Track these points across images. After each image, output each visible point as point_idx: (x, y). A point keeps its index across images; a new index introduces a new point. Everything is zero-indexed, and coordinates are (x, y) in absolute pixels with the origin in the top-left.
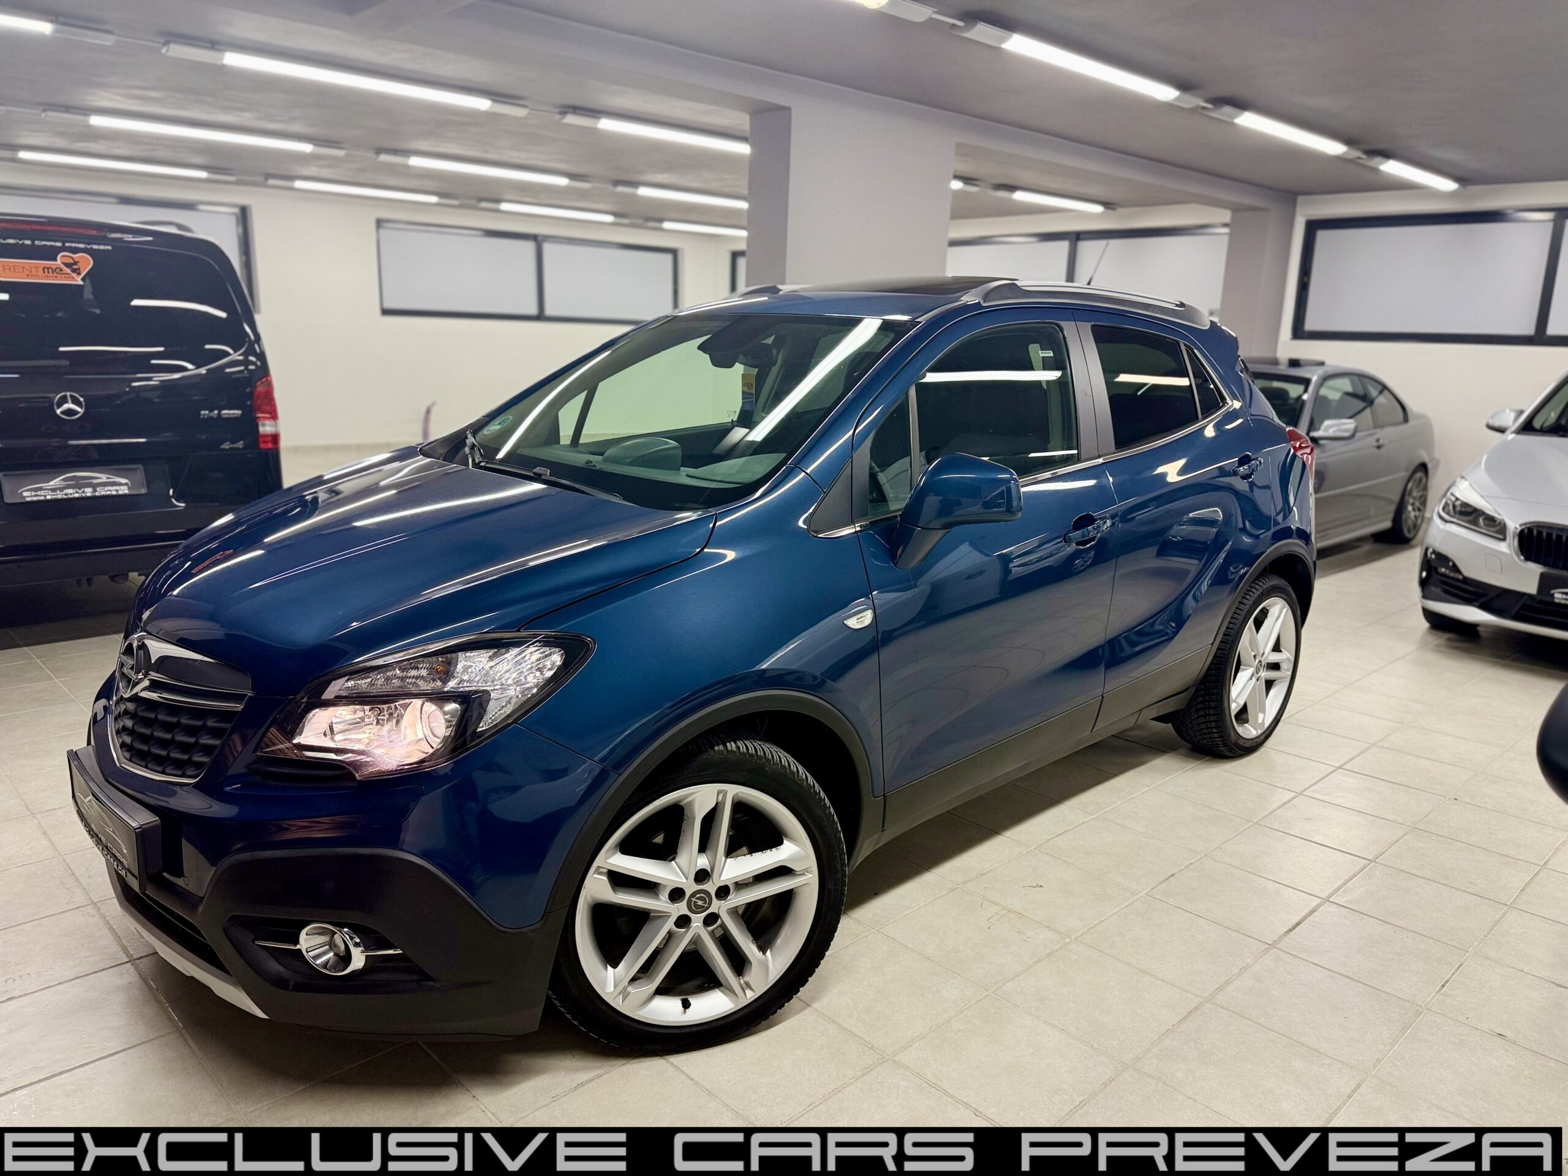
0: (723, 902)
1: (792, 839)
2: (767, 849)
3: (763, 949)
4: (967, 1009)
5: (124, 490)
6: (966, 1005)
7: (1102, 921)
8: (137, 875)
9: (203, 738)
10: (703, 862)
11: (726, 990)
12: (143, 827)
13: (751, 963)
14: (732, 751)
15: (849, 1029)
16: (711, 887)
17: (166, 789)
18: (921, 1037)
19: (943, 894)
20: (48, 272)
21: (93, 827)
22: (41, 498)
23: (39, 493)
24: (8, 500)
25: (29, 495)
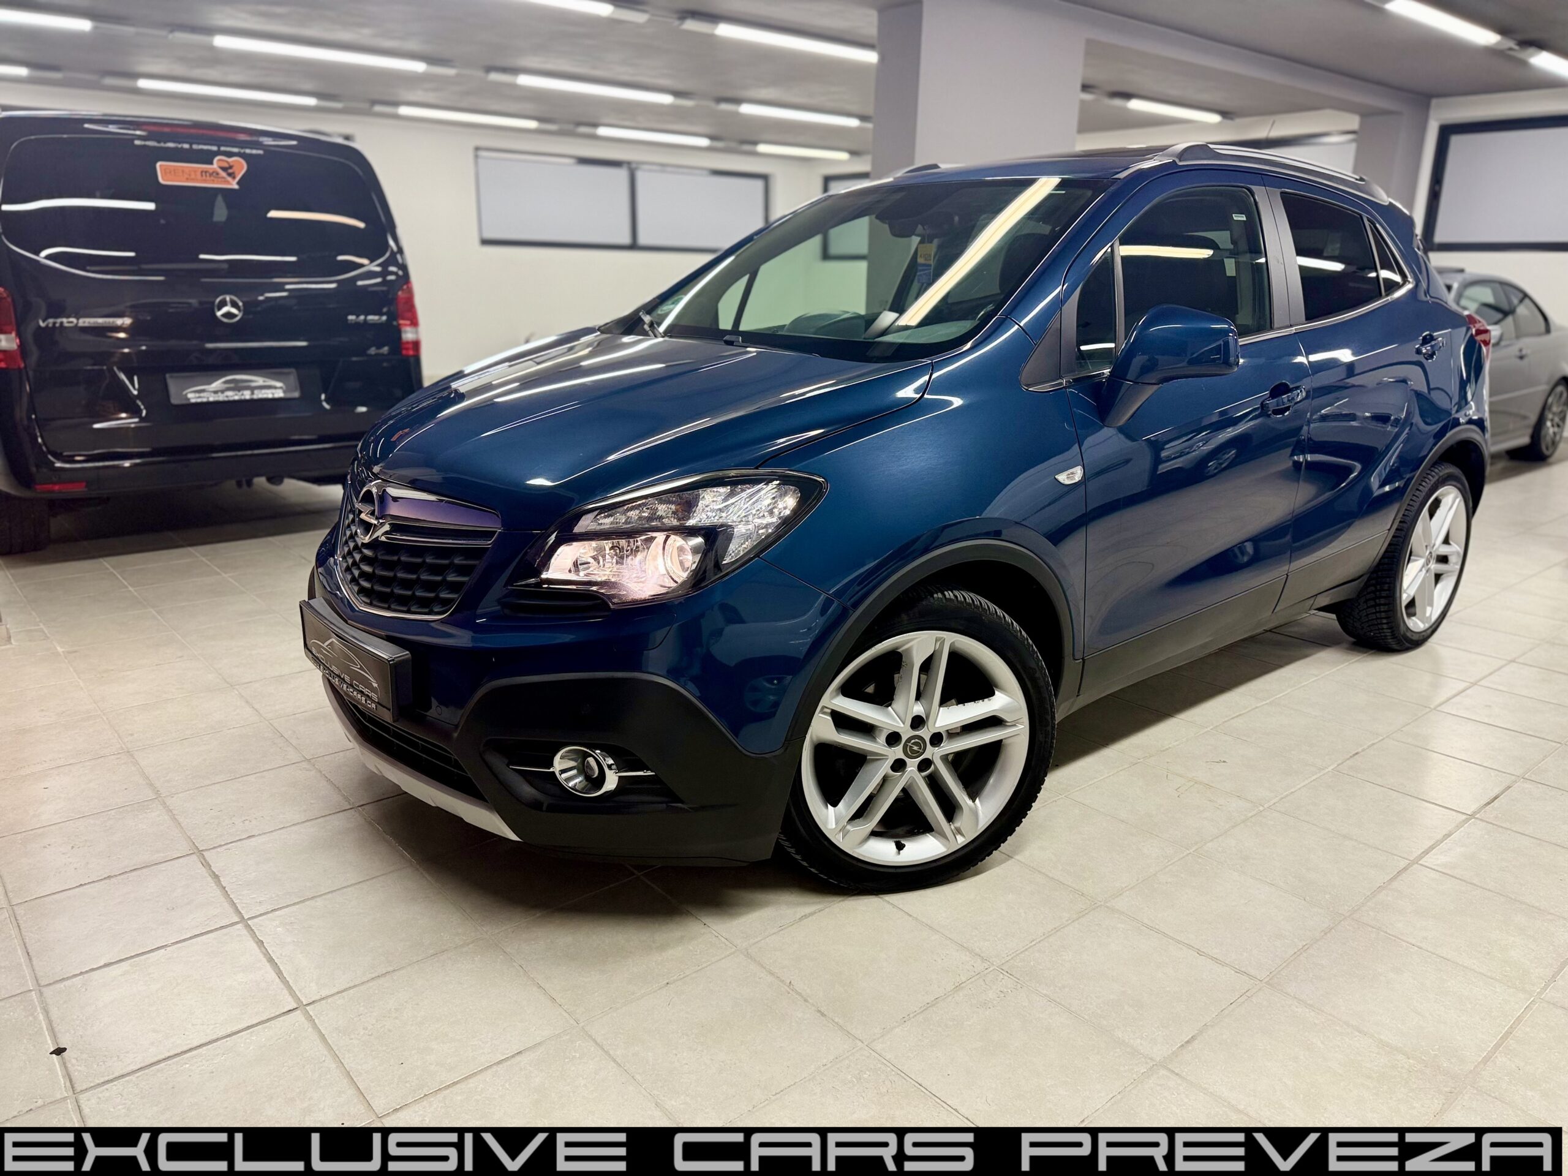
0: (937, 748)
1: (1003, 690)
2: (979, 700)
3: (973, 797)
4: (1171, 864)
5: (279, 394)
6: (1169, 861)
8: (390, 706)
9: (451, 576)
10: (918, 709)
11: (937, 835)
12: (397, 660)
13: (961, 808)
14: (950, 599)
15: (1056, 878)
16: (925, 733)
18: (1130, 887)
19: (1126, 767)
20: (206, 176)
21: (334, 668)
22: (205, 400)
23: (202, 395)
24: (175, 401)
25: (193, 397)
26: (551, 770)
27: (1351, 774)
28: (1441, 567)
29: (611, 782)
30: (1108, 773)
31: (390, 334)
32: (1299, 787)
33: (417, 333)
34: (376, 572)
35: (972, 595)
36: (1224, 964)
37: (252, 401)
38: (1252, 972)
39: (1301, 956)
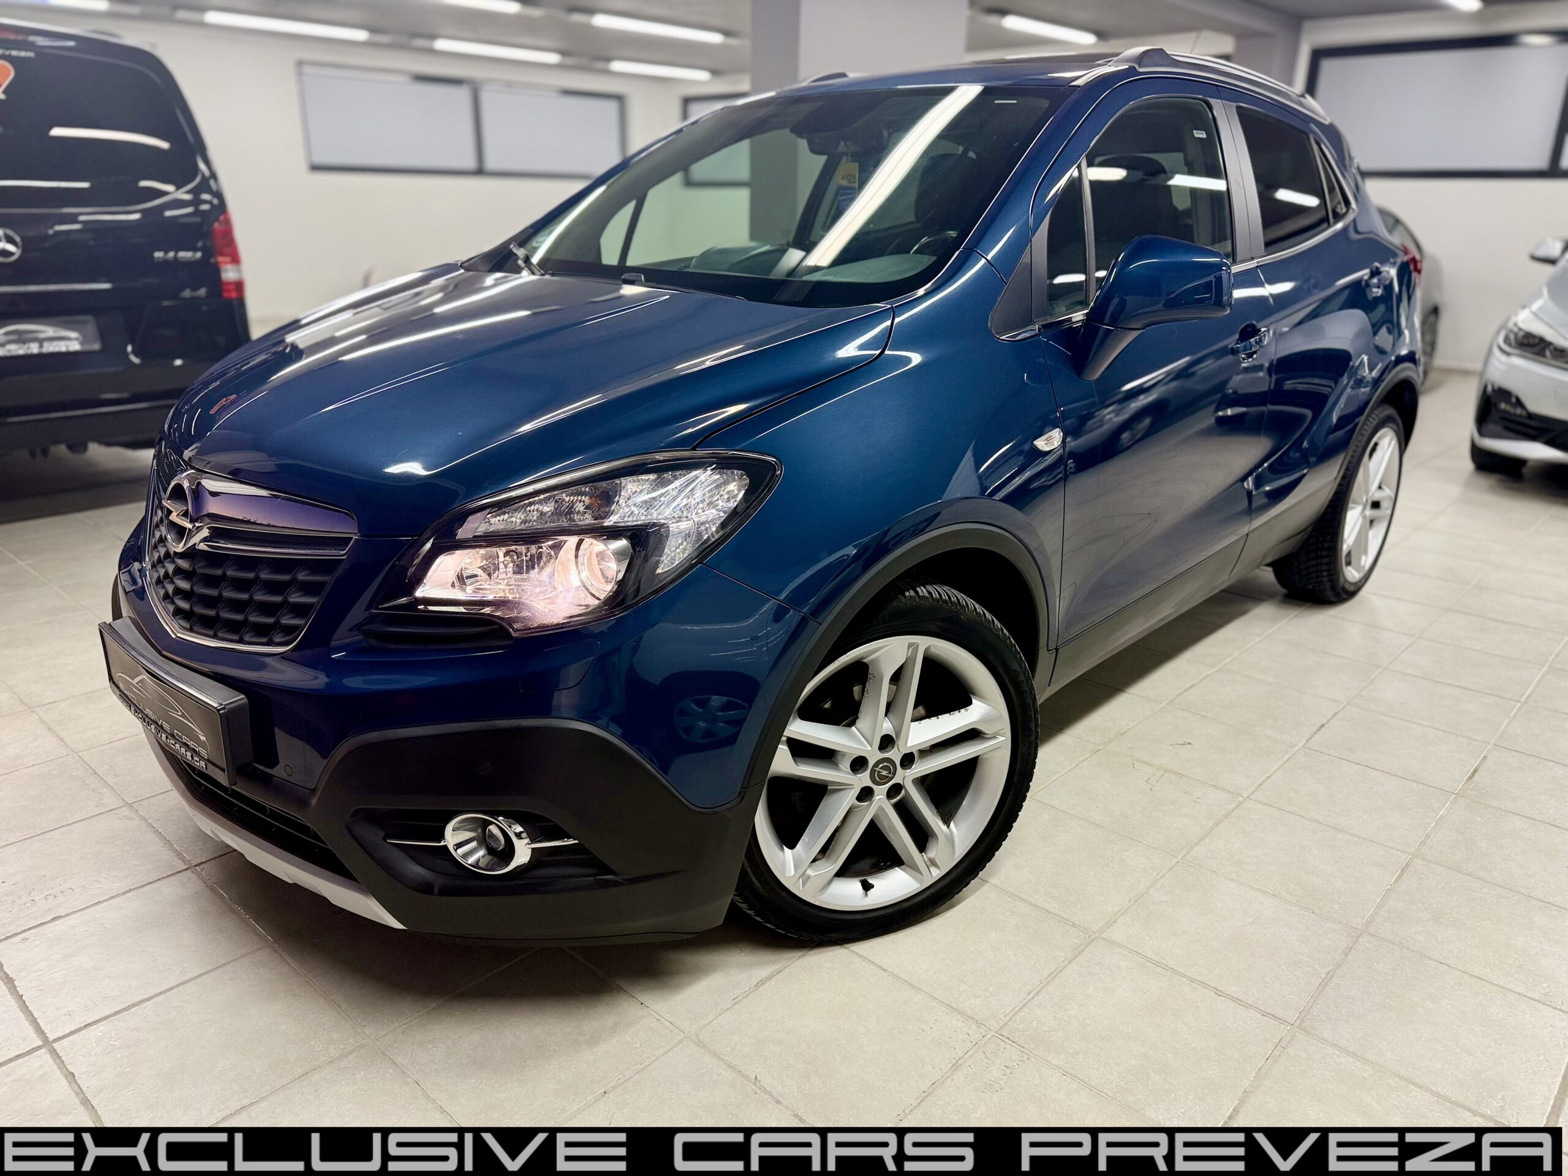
0: (908, 771)
1: (981, 698)
2: (955, 710)
3: (947, 819)
4: (1161, 877)
5: (75, 346)
6: (1159, 873)
7: (1268, 777)
8: (224, 766)
10: (887, 727)
11: (908, 869)
12: (227, 707)
13: (934, 836)
14: (925, 597)
15: (1040, 905)
16: (895, 754)
17: (255, 661)
18: (1123, 910)
19: (1087, 756)
21: (148, 712)
26: (442, 843)
27: (1323, 750)
28: (1375, 513)
29: (523, 853)
30: (1070, 765)
31: (207, 273)
32: (1273, 769)
33: (239, 271)
34: (195, 589)
35: (946, 588)
36: (1248, 1006)
37: (41, 356)
38: (1280, 1014)
39: (1327, 987)
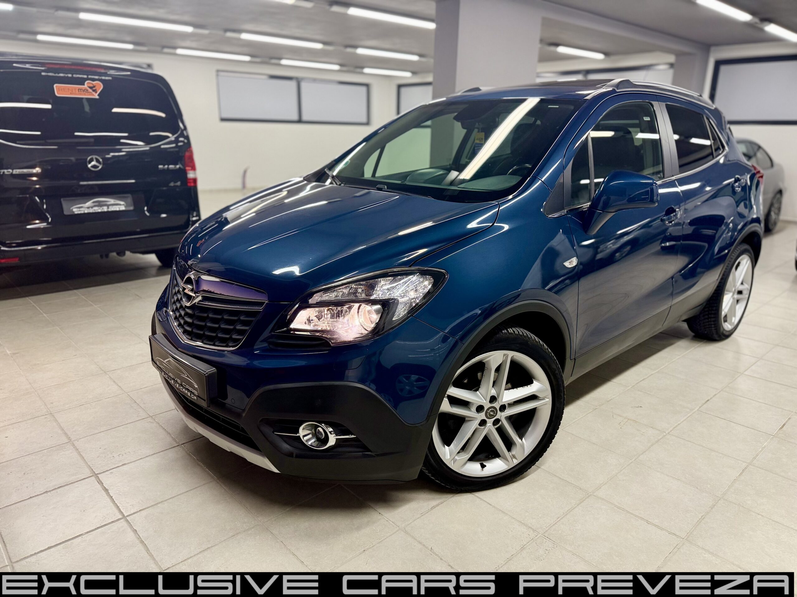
0: (503, 413)
1: (538, 380)
2: (525, 386)
3: (521, 437)
4: (624, 469)
5: (123, 208)
6: (622, 467)
7: (679, 424)
8: (206, 398)
9: (238, 326)
10: (493, 392)
11: (502, 459)
12: (208, 373)
13: (515, 444)
14: (511, 333)
15: (565, 479)
16: (497, 405)
17: (220, 354)
18: (604, 483)
19: (591, 411)
20: (81, 91)
21: (170, 374)
22: (82, 212)
23: (81, 209)
24: (66, 213)
25: (76, 210)
26: (298, 435)
27: (707, 412)
28: (740, 296)
29: (332, 440)
30: (582, 415)
31: (182, 174)
32: (682, 420)
33: (195, 174)
34: (194, 322)
35: (522, 329)
36: (662, 529)
37: (108, 212)
38: (678, 534)
39: (701, 522)
